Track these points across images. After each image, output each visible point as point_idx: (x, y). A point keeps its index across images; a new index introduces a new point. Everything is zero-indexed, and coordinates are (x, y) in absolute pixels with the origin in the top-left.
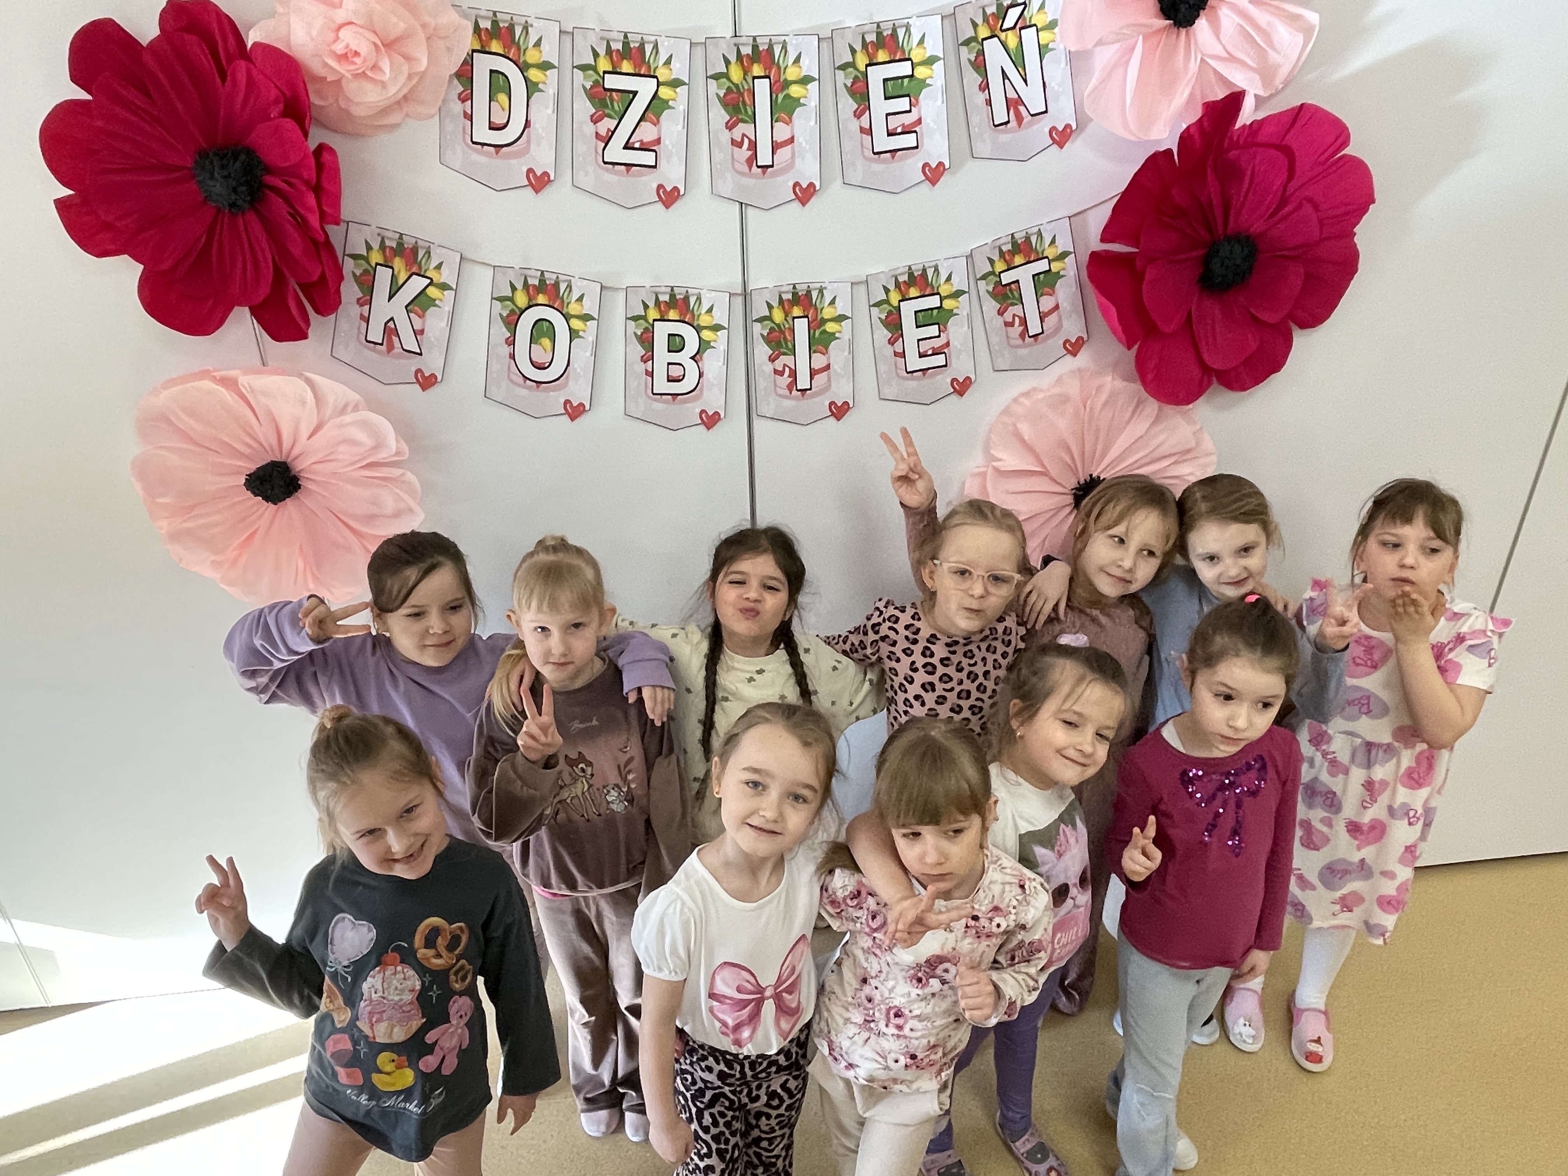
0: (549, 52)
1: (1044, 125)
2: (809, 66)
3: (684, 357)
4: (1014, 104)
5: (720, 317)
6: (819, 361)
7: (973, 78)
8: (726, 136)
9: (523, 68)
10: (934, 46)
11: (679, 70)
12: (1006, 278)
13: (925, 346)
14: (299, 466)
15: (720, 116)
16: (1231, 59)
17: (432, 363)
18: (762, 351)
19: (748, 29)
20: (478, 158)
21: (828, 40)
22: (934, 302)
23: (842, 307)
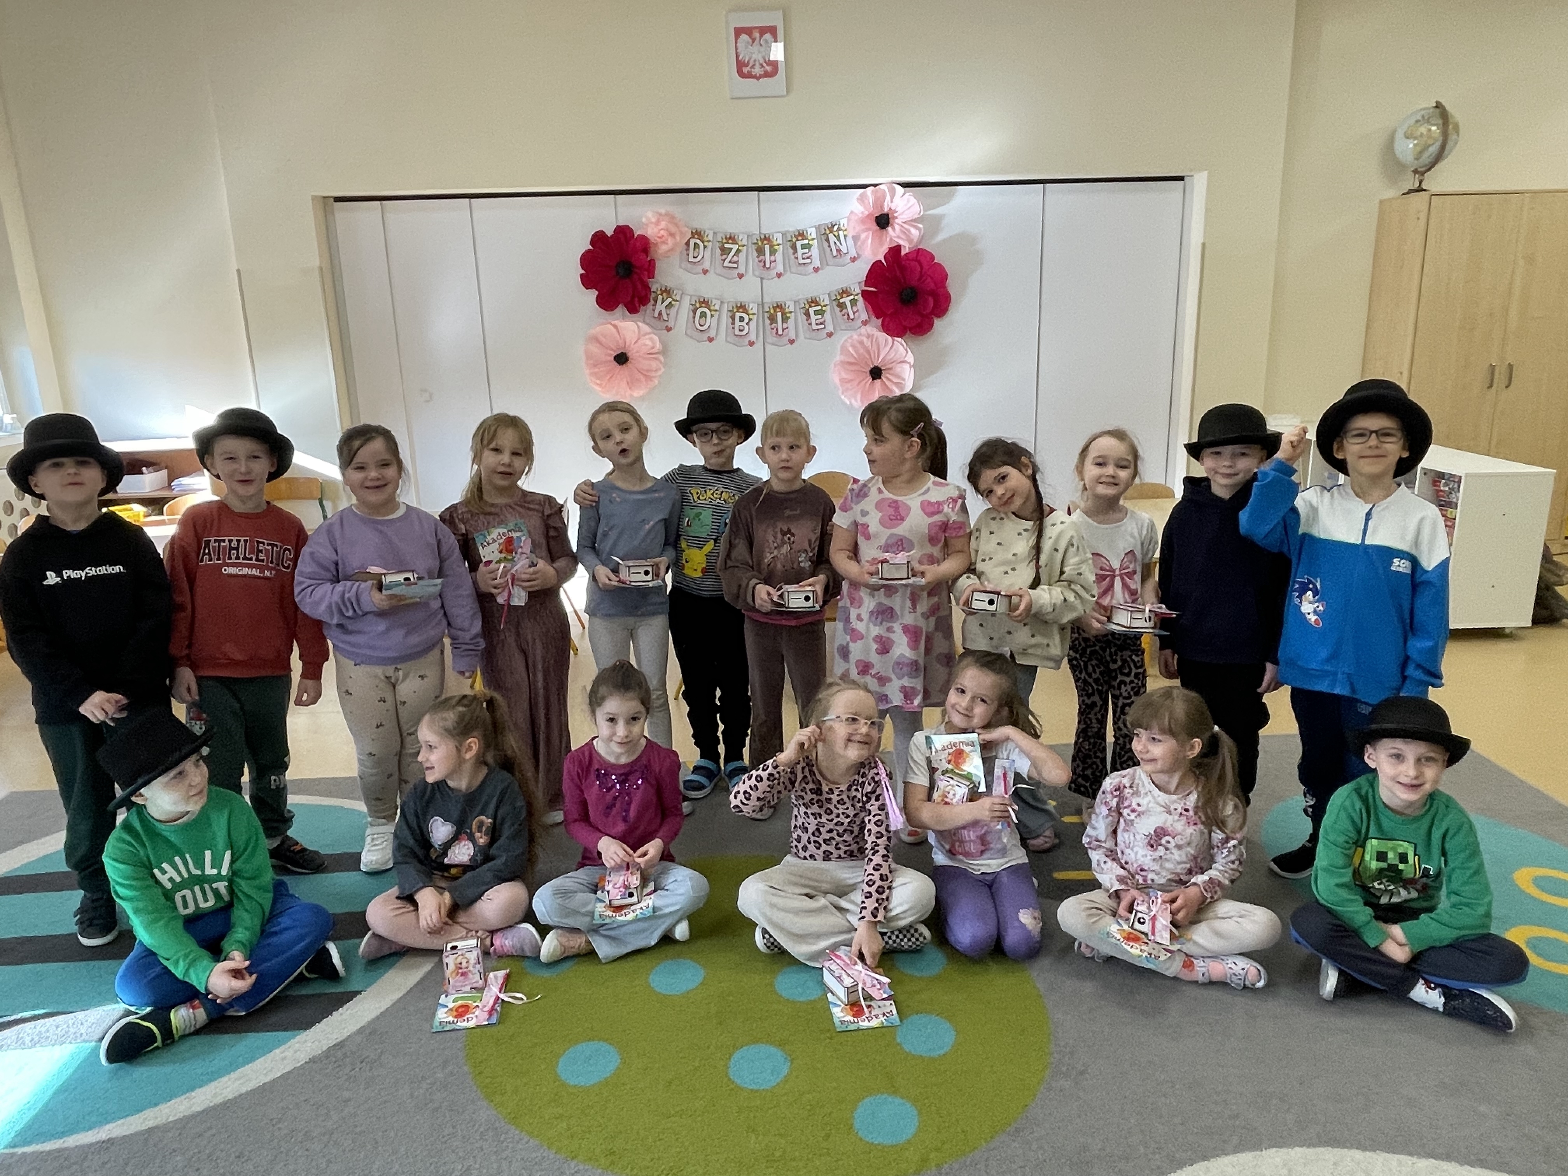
0: (710, 238)
1: (848, 257)
2: (780, 241)
3: (744, 324)
4: (838, 251)
5: (755, 311)
6: (785, 326)
7: (826, 244)
8: (757, 260)
9: (703, 242)
10: (814, 235)
11: (744, 242)
12: (841, 301)
13: (818, 322)
14: (629, 355)
15: (756, 254)
16: (899, 237)
17: (671, 324)
18: (768, 322)
19: (763, 231)
20: (689, 266)
21: (784, 234)
22: (819, 308)
23: (791, 309)
